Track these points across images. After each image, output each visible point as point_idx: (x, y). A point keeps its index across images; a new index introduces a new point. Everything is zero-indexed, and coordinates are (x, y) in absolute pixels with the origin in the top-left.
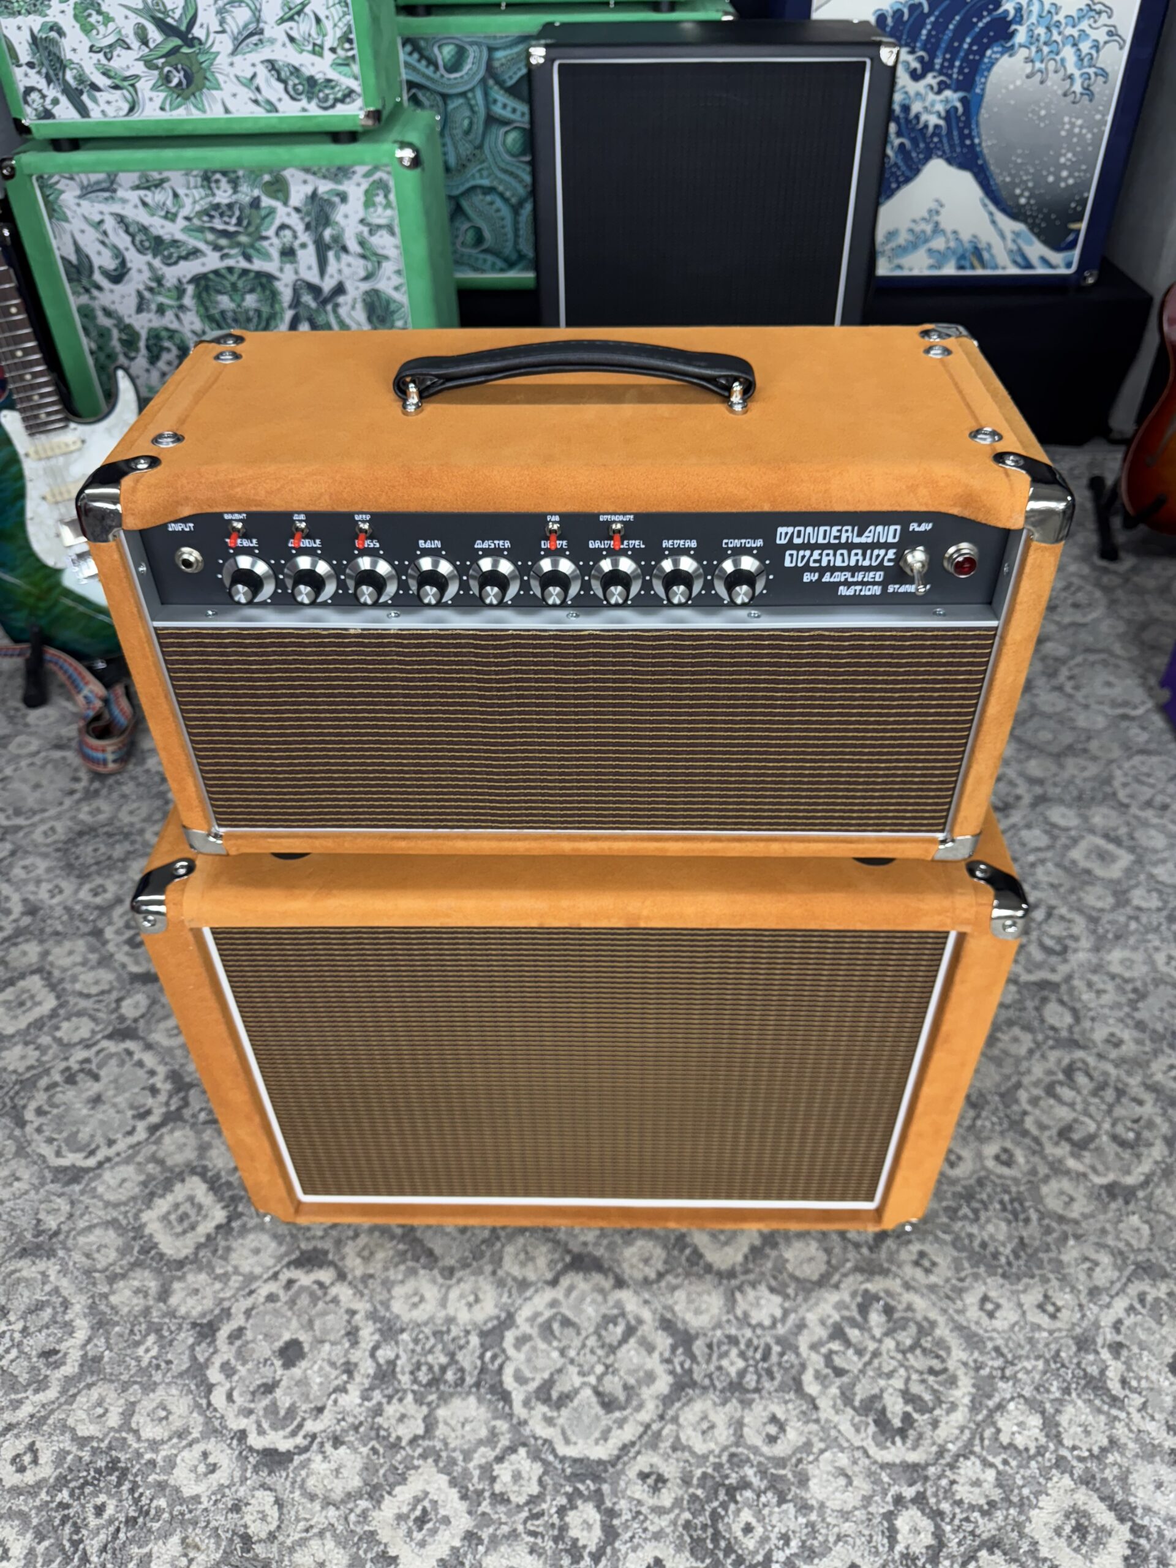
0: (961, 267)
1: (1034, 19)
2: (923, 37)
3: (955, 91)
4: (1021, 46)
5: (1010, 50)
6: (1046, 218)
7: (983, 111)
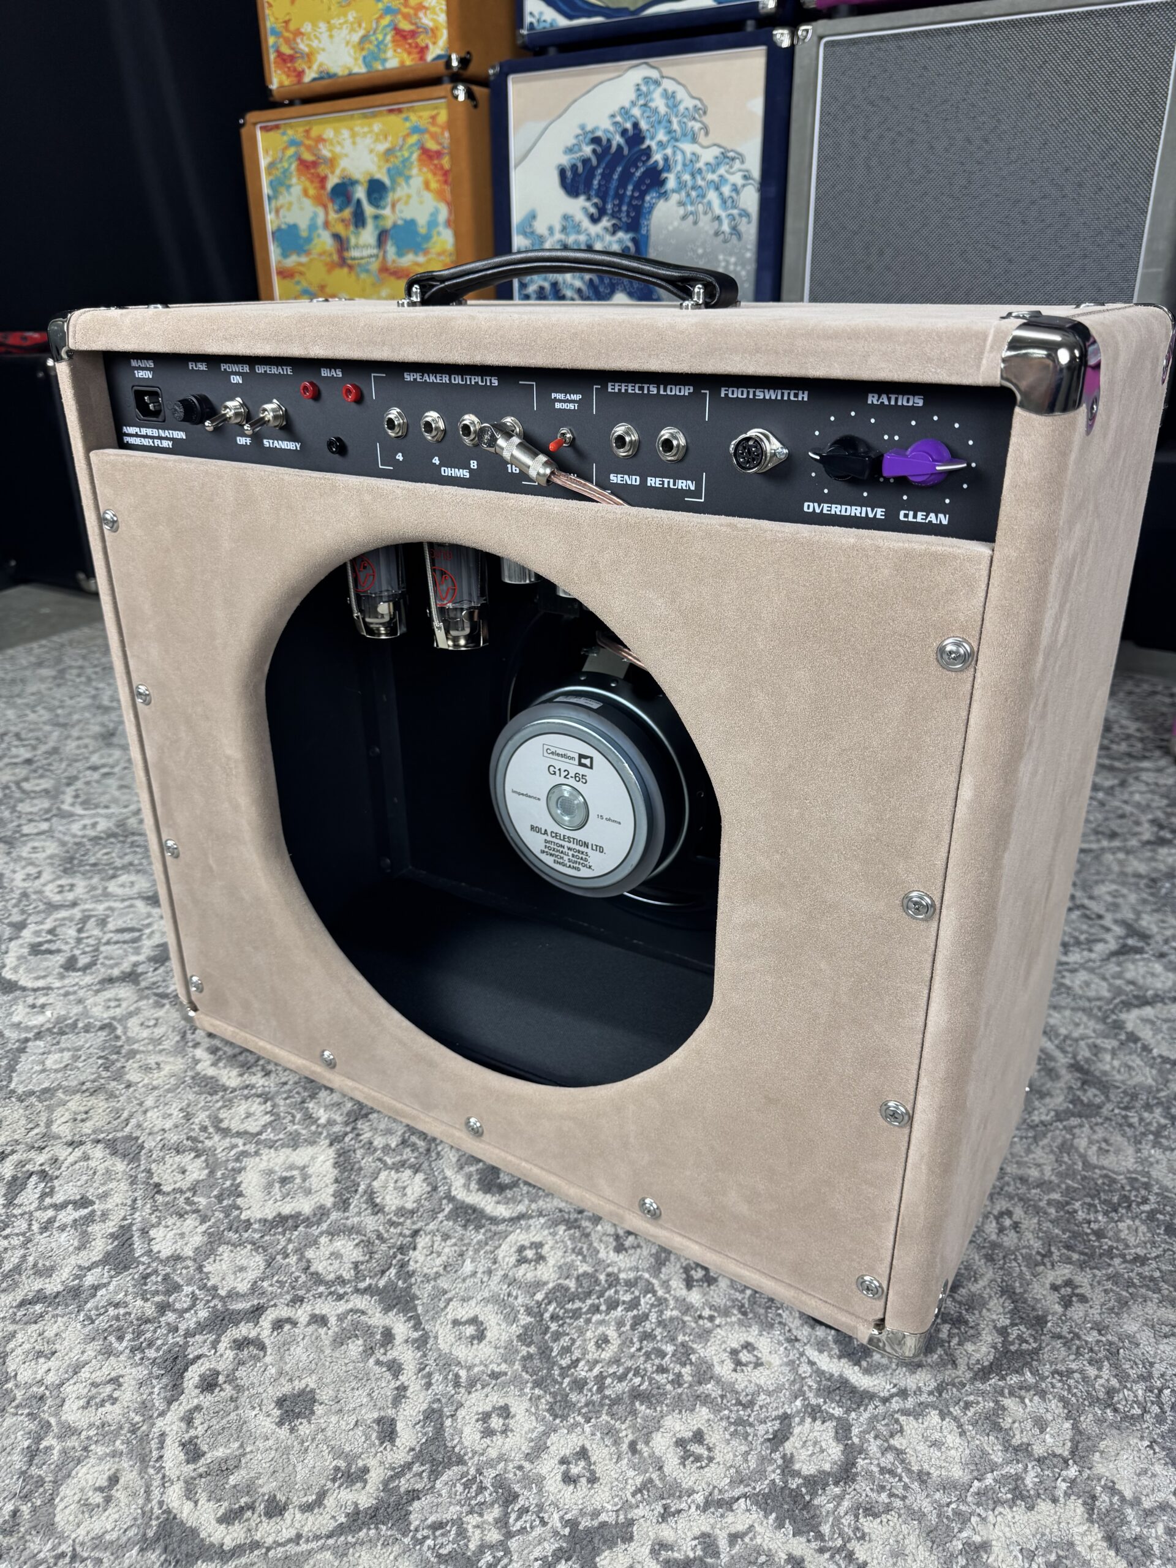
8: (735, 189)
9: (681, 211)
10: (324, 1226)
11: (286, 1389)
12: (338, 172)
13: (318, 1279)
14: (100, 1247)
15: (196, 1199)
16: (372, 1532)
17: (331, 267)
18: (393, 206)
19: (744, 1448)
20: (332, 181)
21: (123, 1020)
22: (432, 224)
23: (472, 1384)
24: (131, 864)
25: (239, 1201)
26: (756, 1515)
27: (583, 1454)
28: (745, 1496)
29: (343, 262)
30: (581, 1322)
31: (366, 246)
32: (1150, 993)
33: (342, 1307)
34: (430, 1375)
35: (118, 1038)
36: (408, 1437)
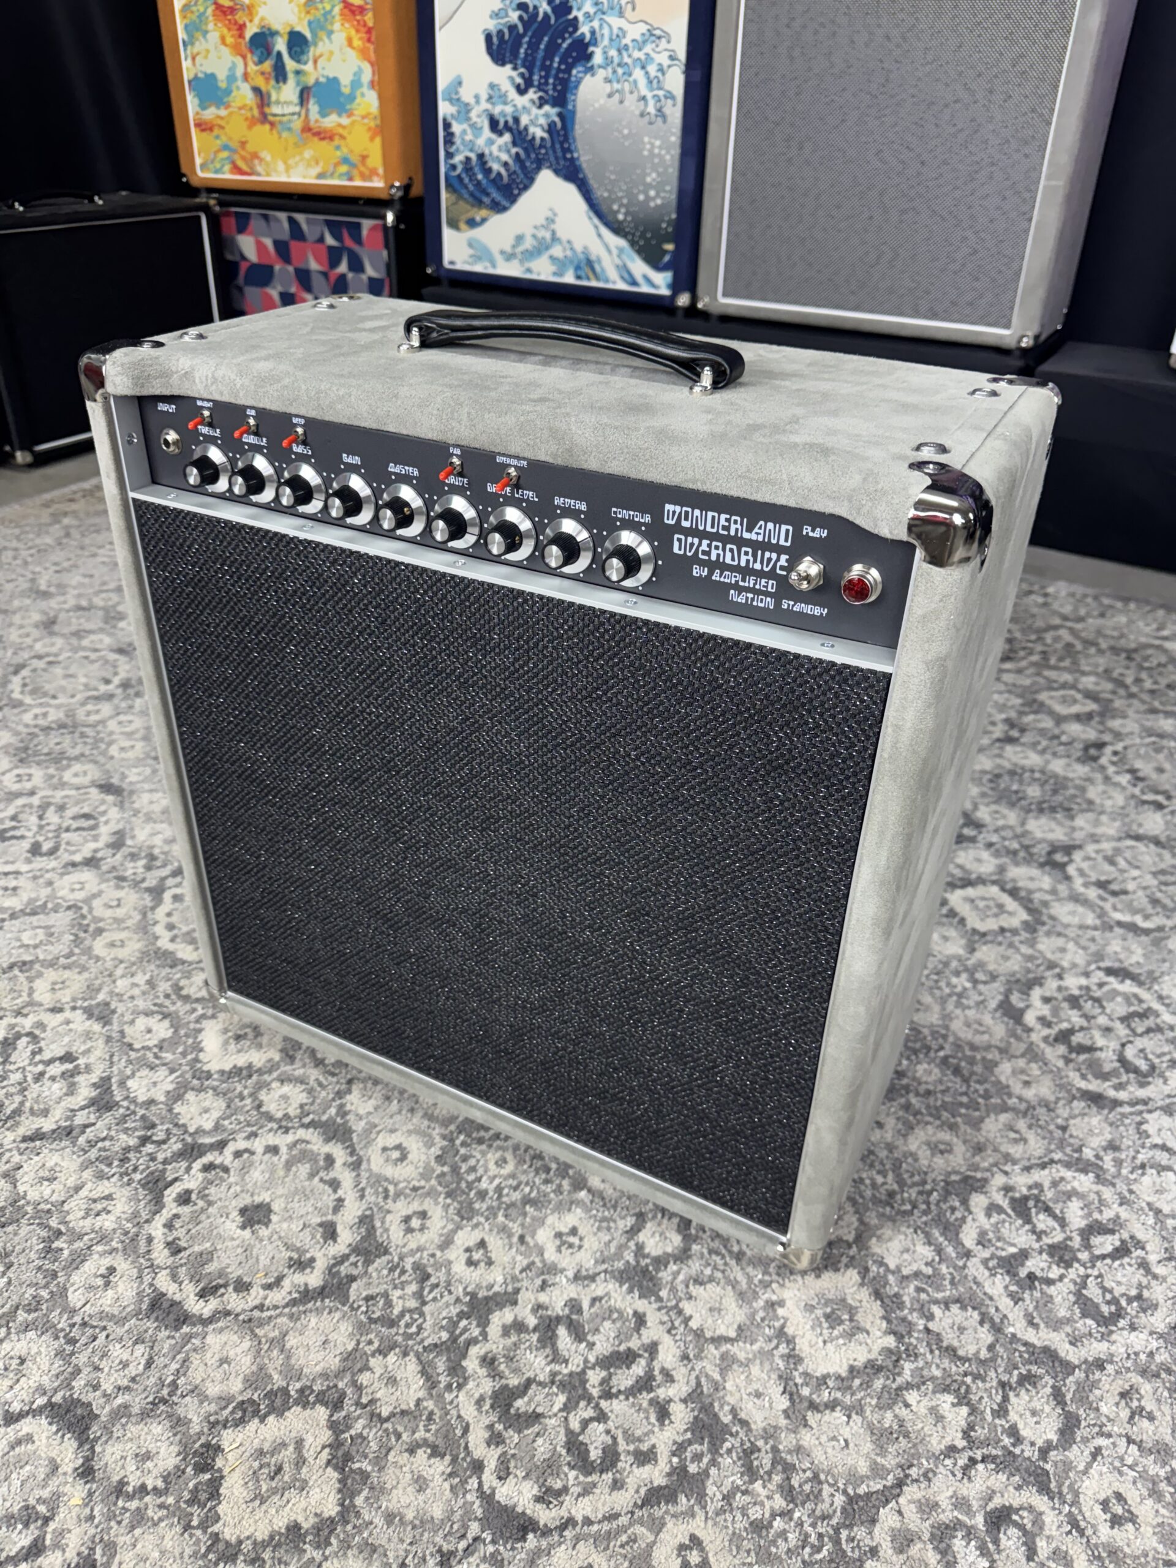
0: (579, 277)
1: (606, 42)
2: (522, 55)
3: (554, 105)
4: (600, 67)
5: (590, 70)
6: (643, 236)
7: (577, 127)
8: (661, 70)
9: (608, 88)
10: (275, 1075)
11: (246, 1200)
12: (256, 20)
13: (270, 1118)
14: (85, 1092)
15: (164, 1055)
16: (318, 1304)
17: (252, 123)
18: (315, 62)
19: (607, 1238)
20: (251, 30)
21: (88, 901)
22: (356, 84)
23: (398, 1195)
24: (82, 755)
25: (201, 1056)
26: (612, 1286)
27: (482, 1244)
28: (606, 1271)
29: (264, 118)
30: (484, 1147)
31: (288, 103)
32: (974, 876)
33: (290, 1138)
34: (363, 1190)
35: (83, 917)
36: (346, 1237)
